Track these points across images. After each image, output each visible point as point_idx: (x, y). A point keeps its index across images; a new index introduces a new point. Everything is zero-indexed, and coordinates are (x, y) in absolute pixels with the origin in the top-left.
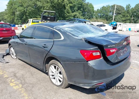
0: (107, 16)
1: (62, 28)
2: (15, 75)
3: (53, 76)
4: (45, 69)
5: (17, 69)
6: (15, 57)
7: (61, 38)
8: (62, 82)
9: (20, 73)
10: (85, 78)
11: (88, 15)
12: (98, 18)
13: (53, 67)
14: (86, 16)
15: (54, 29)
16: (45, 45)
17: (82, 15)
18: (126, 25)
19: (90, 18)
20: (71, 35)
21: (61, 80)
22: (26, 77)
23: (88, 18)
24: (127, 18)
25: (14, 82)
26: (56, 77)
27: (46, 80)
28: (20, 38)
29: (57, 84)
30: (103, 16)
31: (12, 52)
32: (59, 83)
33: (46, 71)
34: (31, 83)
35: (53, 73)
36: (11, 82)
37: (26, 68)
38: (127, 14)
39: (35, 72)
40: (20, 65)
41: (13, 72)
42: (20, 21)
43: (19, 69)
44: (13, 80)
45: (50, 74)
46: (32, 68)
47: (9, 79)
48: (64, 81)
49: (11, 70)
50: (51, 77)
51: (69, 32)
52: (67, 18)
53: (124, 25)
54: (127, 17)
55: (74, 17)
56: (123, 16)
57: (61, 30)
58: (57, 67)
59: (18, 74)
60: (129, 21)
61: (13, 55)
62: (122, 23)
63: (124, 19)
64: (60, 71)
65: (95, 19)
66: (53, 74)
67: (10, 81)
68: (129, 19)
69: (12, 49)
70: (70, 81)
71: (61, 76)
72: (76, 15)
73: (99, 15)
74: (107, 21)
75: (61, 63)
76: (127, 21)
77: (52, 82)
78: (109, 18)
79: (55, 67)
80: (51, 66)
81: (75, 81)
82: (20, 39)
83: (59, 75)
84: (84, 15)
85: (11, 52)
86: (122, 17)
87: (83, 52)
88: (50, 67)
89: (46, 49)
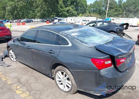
0: (100, 10)
1: (68, 33)
2: (19, 82)
3: (60, 81)
4: (51, 74)
5: (20, 73)
6: (15, 60)
7: (68, 44)
8: (70, 89)
9: (24, 79)
10: (96, 86)
11: (81, 10)
12: (91, 12)
13: (60, 73)
14: (79, 10)
15: (60, 35)
16: (51, 50)
17: (75, 10)
18: (119, 20)
19: (83, 12)
20: (79, 41)
21: (70, 86)
22: (31, 83)
23: (81, 12)
24: (119, 13)
25: (20, 90)
26: (63, 83)
27: (52, 85)
28: (20, 40)
29: (64, 90)
30: (96, 10)
31: (12, 55)
32: (67, 89)
33: (52, 76)
34: (38, 89)
35: (60, 78)
36: (17, 89)
37: (29, 72)
38: (120, 9)
39: (39, 77)
40: (21, 68)
41: (16, 77)
42: (12, 16)
43: (22, 73)
44: (18, 87)
45: (57, 79)
46: (35, 71)
47: (13, 85)
48: (73, 87)
49: (14, 75)
50: (58, 82)
51: (77, 39)
52: (60, 13)
53: (117, 20)
54: (120, 11)
55: (68, 11)
56: (116, 10)
57: (68, 36)
58: (65, 73)
59: (21, 79)
60: (121, 16)
61: (12, 57)
62: (115, 18)
63: (116, 13)
64: (69, 78)
65: (88, 14)
66: (60, 80)
67: (15, 88)
68: (122, 14)
69: (11, 51)
70: (80, 88)
71: (70, 83)
72: (69, 10)
73: (92, 9)
74: (100, 15)
75: (69, 71)
76: (120, 16)
77: (59, 87)
78: (102, 13)
79: (62, 73)
80: (59, 72)
81: (85, 89)
82: (20, 42)
83: (67, 81)
84: (77, 10)
85: (10, 55)
86: (114, 11)
87: (94, 60)
88: (57, 73)
89: (52, 54)
